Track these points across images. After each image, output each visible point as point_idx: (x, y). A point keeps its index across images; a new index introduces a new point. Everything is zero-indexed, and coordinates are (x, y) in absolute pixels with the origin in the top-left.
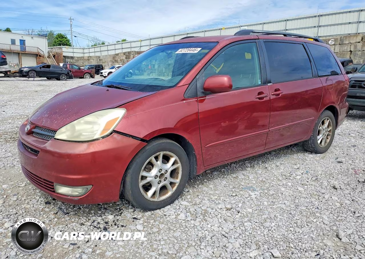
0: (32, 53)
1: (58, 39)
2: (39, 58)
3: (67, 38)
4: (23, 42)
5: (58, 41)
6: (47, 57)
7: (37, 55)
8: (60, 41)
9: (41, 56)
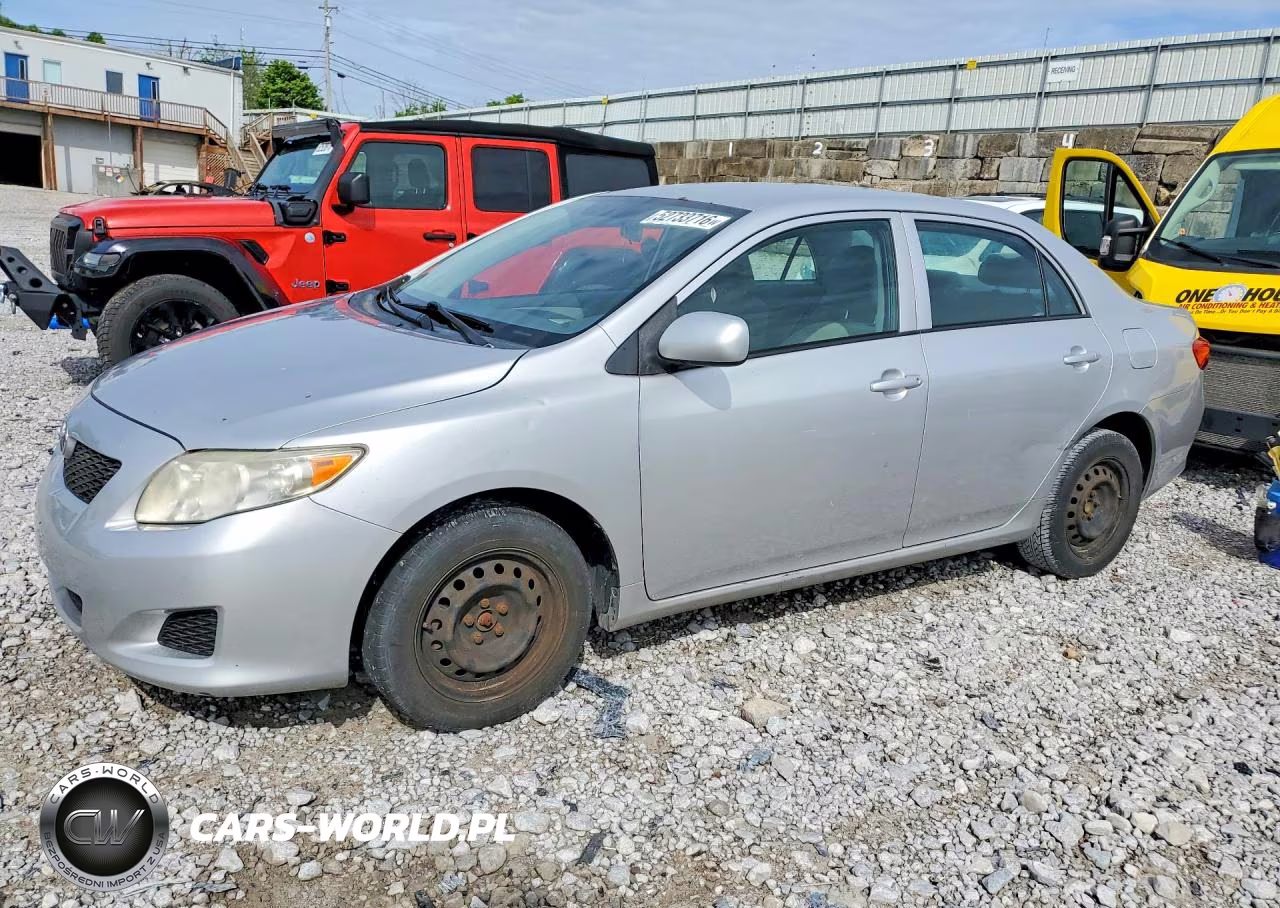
0: (183, 130)
1: (274, 83)
2: (207, 150)
3: (308, 79)
4: (149, 85)
5: (274, 91)
6: (237, 149)
7: (201, 138)
8: (282, 90)
9: (218, 142)
